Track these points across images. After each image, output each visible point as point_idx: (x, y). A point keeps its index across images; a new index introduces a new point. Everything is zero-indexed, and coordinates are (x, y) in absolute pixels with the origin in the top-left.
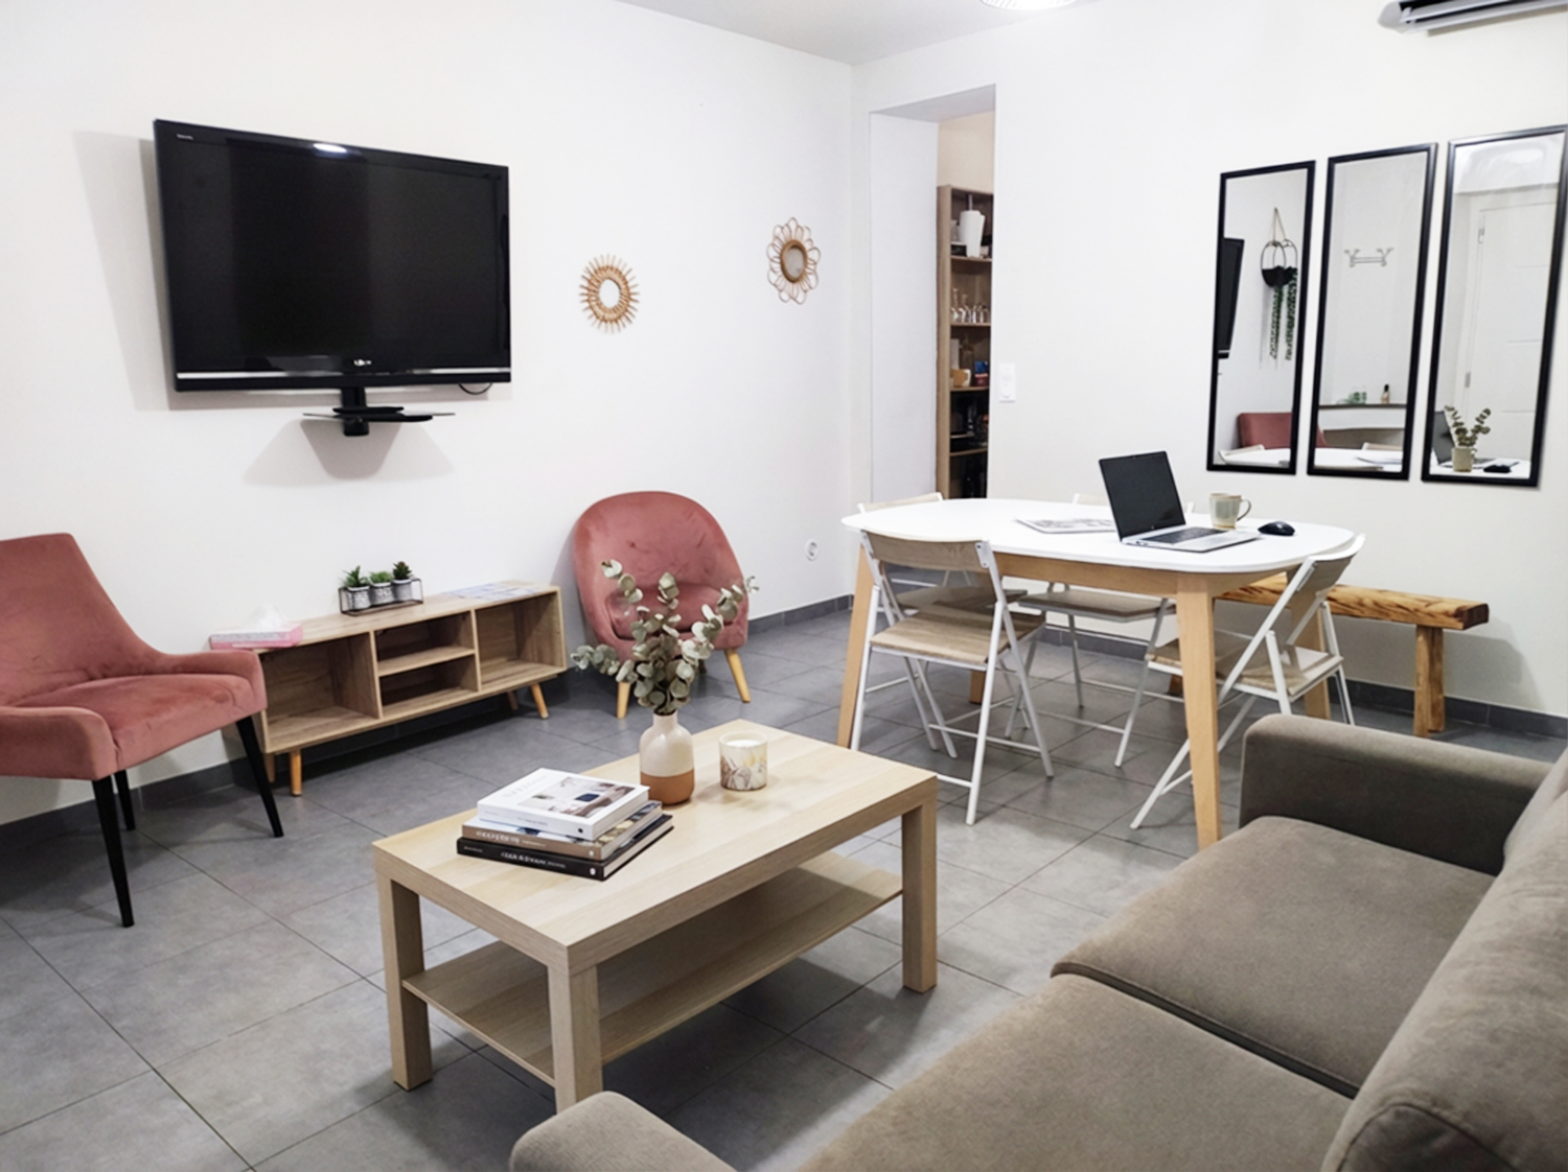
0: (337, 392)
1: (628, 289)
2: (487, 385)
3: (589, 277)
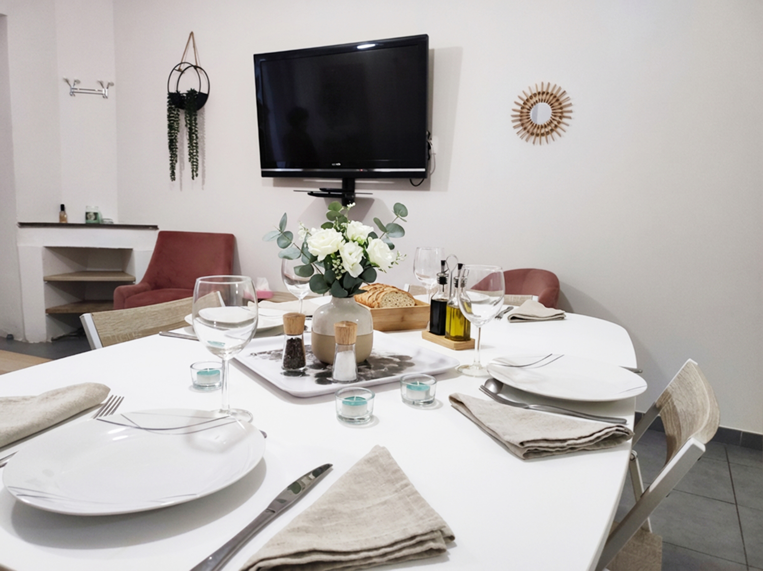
0: (341, 181)
1: (561, 108)
2: (421, 180)
3: (522, 102)
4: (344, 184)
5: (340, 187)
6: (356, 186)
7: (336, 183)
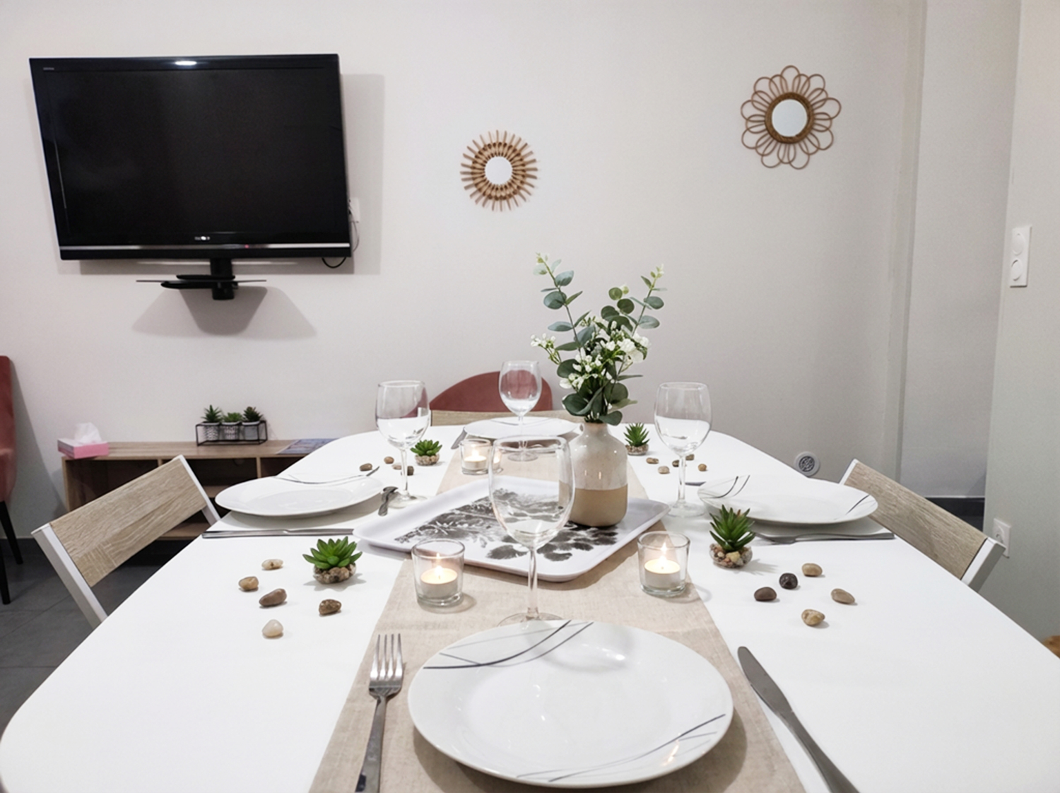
1: (523, 165)
2: (341, 259)
3: (473, 156)
4: (214, 267)
5: (207, 272)
6: (234, 270)
7: (201, 267)
